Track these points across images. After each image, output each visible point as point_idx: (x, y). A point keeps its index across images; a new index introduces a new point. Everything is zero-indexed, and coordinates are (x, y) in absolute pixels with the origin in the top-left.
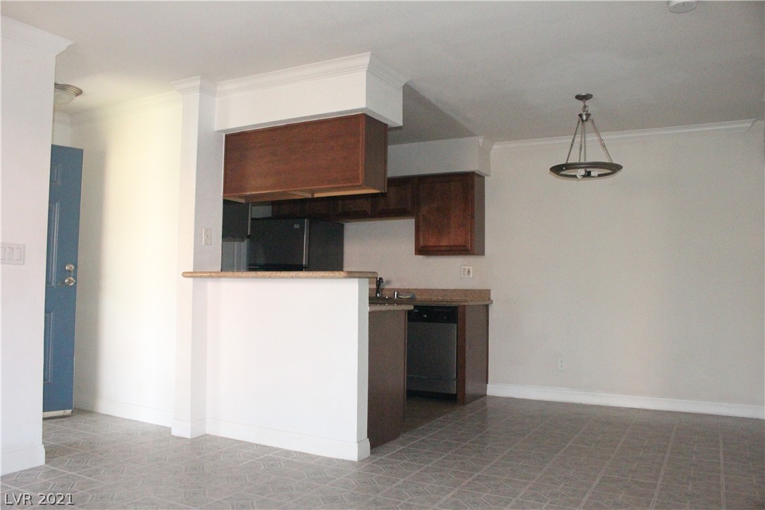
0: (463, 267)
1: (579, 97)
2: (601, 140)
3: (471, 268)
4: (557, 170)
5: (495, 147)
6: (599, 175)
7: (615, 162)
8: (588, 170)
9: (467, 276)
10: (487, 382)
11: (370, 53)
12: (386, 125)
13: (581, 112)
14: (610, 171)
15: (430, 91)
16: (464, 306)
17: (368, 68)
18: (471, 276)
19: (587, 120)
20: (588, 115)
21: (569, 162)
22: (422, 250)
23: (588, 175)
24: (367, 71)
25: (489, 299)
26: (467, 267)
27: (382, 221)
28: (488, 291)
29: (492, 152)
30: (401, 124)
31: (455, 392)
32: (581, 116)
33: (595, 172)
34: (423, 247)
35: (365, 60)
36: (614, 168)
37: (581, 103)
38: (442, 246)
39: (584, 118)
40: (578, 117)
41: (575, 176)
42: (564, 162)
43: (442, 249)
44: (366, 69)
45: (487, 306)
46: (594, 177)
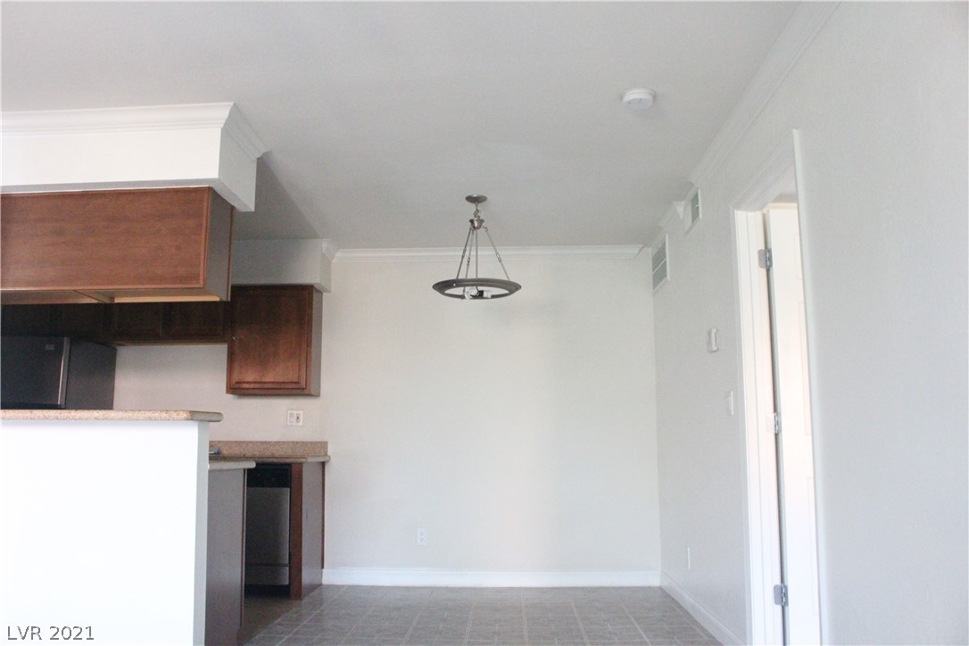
0: (289, 412)
1: (470, 199)
2: (497, 254)
3: (301, 412)
4: (442, 287)
5: (339, 254)
6: (493, 297)
7: (512, 280)
8: (480, 288)
9: (294, 424)
10: (323, 567)
11: (232, 103)
12: (233, 208)
13: (472, 217)
14: (506, 292)
15: (290, 169)
16: (301, 464)
17: (226, 123)
18: (301, 424)
19: (478, 228)
20: (481, 221)
21: (460, 277)
22: (236, 389)
23: (480, 295)
24: (222, 129)
25: (326, 454)
26: (295, 412)
27: (191, 346)
28: (324, 445)
29: (334, 261)
30: (253, 209)
31: (287, 583)
32: (472, 221)
33: (489, 291)
34: (237, 383)
35: (222, 112)
36: (512, 287)
37: (472, 207)
38: (265, 383)
39: (476, 225)
40: (470, 224)
41: (462, 297)
42: (454, 278)
43: (266, 386)
44: (222, 126)
45: (323, 464)
46: (487, 298)
